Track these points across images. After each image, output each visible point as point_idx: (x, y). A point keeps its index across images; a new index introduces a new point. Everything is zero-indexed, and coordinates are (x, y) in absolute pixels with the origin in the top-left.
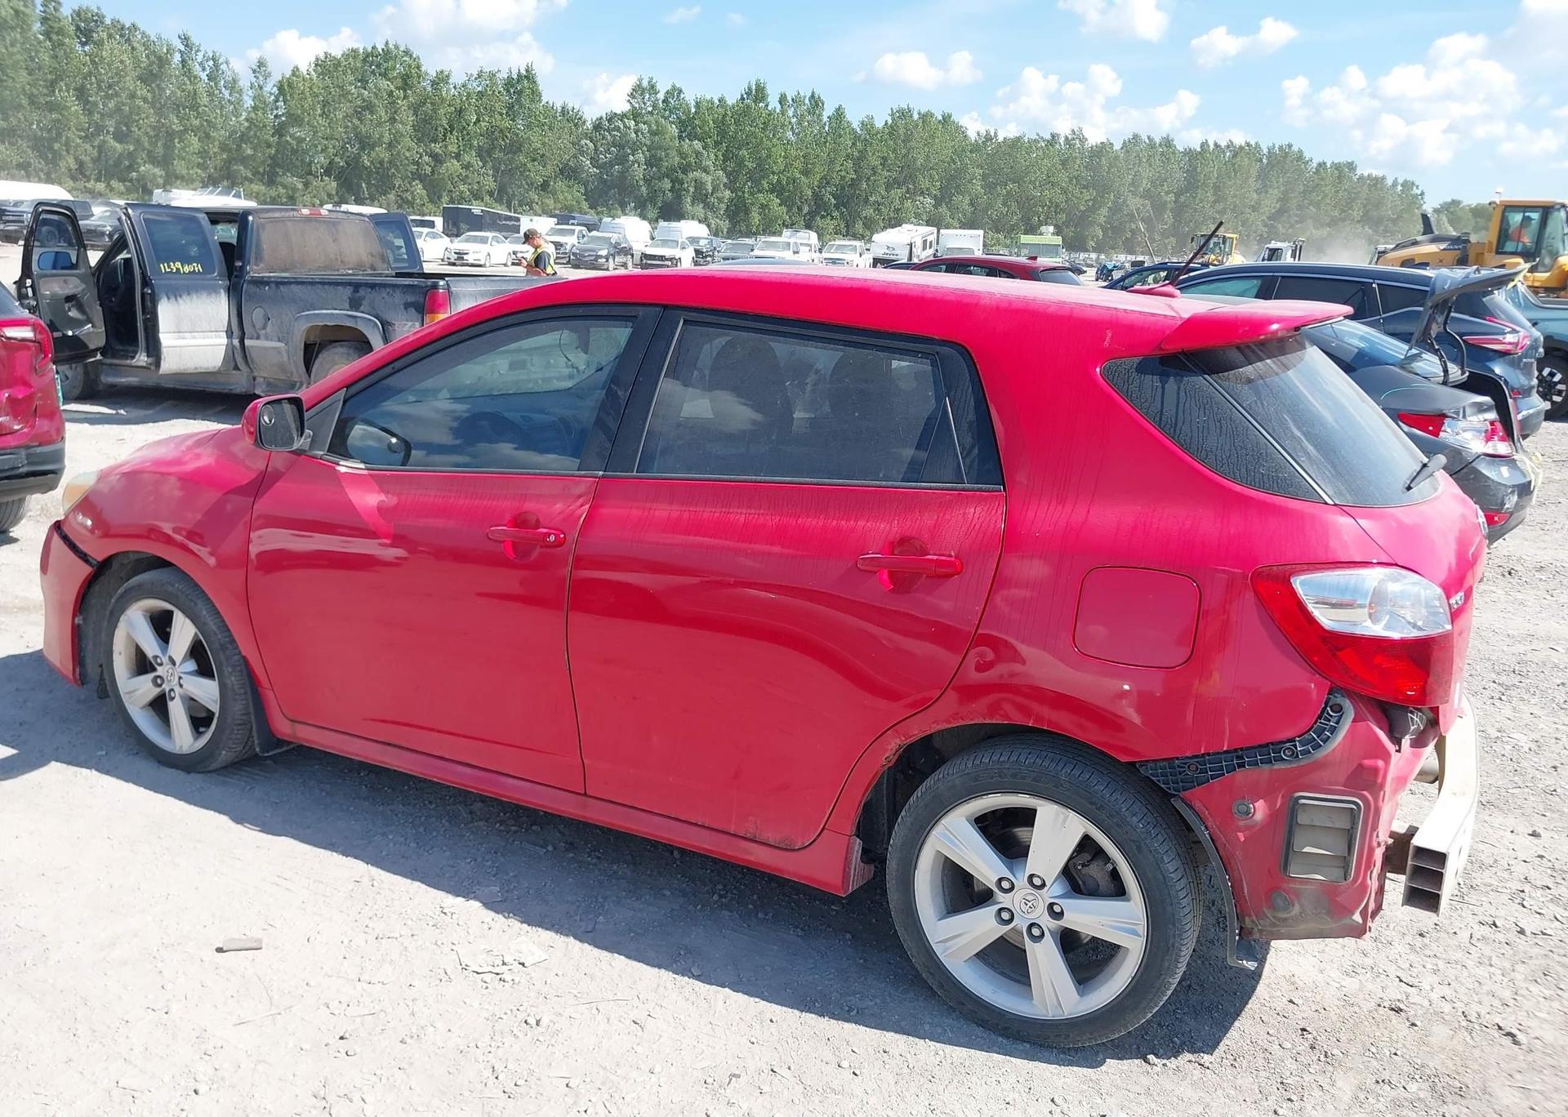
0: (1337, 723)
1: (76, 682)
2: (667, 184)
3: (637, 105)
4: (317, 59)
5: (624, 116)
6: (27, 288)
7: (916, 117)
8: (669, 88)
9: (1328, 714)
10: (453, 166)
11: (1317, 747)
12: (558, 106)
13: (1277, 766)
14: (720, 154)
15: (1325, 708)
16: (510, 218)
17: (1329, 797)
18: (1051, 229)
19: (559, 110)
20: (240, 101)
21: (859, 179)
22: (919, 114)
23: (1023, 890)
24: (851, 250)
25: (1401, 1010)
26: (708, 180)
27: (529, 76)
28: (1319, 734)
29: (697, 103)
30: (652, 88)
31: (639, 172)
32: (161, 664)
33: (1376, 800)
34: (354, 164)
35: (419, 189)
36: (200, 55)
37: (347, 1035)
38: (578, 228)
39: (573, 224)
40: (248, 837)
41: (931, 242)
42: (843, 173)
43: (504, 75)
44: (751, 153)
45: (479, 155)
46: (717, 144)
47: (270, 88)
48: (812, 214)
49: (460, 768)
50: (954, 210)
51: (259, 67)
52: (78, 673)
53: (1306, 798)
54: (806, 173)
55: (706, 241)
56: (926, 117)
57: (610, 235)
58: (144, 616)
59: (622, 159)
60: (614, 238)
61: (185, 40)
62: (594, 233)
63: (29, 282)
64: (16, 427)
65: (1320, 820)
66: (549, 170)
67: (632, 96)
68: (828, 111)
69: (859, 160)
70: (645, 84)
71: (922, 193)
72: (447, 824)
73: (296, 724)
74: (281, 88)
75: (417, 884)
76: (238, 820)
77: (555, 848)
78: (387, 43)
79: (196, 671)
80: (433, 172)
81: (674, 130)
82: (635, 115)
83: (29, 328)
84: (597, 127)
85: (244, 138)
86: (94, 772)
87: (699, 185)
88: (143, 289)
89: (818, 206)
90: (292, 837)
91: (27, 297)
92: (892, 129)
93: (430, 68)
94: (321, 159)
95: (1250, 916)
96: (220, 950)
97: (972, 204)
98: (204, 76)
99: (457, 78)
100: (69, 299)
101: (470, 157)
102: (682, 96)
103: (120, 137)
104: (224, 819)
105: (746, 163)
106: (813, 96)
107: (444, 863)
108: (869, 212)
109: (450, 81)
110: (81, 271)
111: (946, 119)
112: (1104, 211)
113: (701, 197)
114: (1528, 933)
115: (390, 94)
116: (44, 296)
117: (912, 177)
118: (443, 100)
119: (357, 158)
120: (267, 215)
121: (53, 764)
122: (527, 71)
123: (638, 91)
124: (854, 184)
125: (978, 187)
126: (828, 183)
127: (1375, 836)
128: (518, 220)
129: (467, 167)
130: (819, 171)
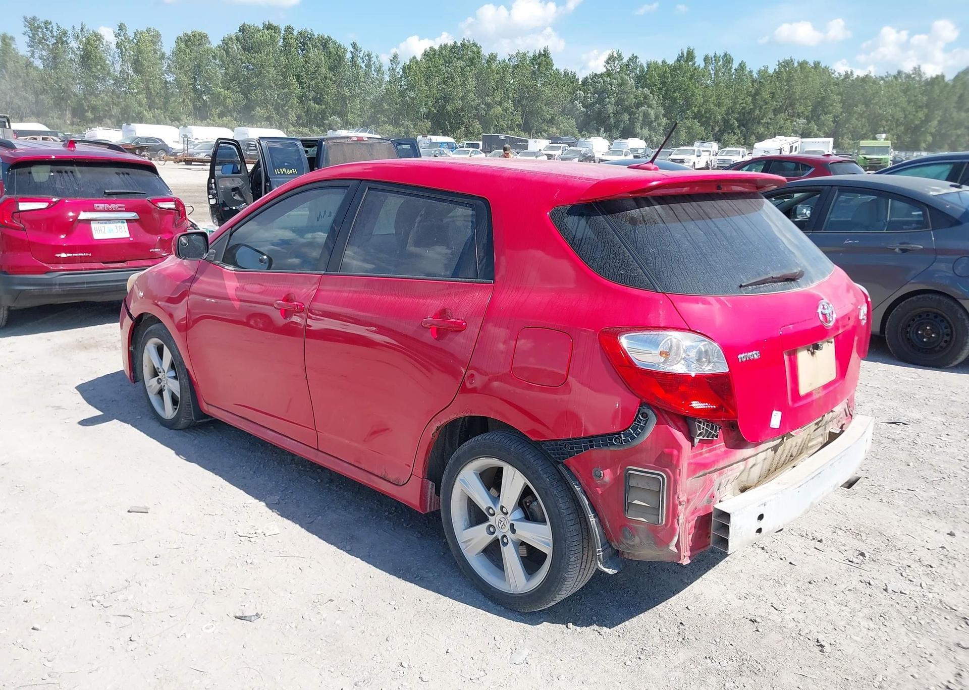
0: (645, 424)
1: (131, 380)
2: (626, 117)
3: (610, 69)
4: (425, 52)
5: (601, 75)
6: (212, 184)
7: (796, 64)
8: (630, 56)
9: (639, 418)
10: (498, 110)
11: (633, 438)
12: (562, 71)
13: (612, 448)
14: (661, 96)
15: (638, 415)
16: (522, 141)
17: (646, 470)
18: (884, 136)
19: (563, 73)
20: (382, 79)
21: (755, 107)
22: (798, 63)
23: (499, 516)
24: (736, 154)
25: (756, 621)
26: (652, 112)
27: (545, 54)
28: (635, 430)
29: (648, 65)
30: (620, 57)
31: (611, 109)
32: (160, 372)
33: (674, 473)
34: (442, 112)
35: (477, 125)
36: (362, 53)
37: (158, 556)
38: (563, 145)
39: (560, 143)
40: (180, 462)
41: (796, 147)
42: (744, 105)
43: (531, 55)
44: (681, 94)
45: (514, 104)
46: (660, 89)
47: (399, 70)
48: (722, 132)
49: (270, 432)
50: (820, 126)
51: (394, 58)
52: (132, 376)
53: (633, 469)
54: (719, 105)
55: (643, 150)
56: (803, 65)
57: (581, 149)
58: (154, 347)
59: (601, 101)
60: (583, 150)
61: (354, 45)
62: (572, 148)
63: (213, 181)
64: (164, 255)
65: (642, 484)
66: (556, 109)
67: (607, 62)
68: (735, 65)
69: (755, 95)
70: (615, 55)
71: (798, 115)
72: (276, 464)
73: (210, 406)
74: (404, 69)
75: (242, 491)
76: (178, 454)
77: (321, 481)
78: (464, 39)
79: (174, 377)
80: (486, 114)
81: (632, 82)
82: (609, 74)
83: (173, 203)
84: (585, 82)
85: (383, 99)
86: (130, 426)
87: (646, 115)
88: (265, 184)
89: (726, 126)
90: (198, 464)
91: (212, 188)
92: (778, 74)
93: (486, 52)
94: (424, 110)
95: (613, 541)
96: (129, 511)
97: (834, 122)
98: (363, 65)
99: (500, 58)
100: (234, 189)
101: (509, 104)
102: (638, 60)
103: (318, 101)
104: (173, 452)
105: (678, 101)
106: (725, 55)
107: (262, 482)
108: (761, 130)
109: (497, 59)
110: (242, 174)
111: (817, 65)
112: (935, 123)
113: (647, 123)
114: (890, 590)
115: (462, 69)
116: (220, 188)
117: (792, 105)
118: (493, 71)
119: (443, 107)
120: (333, 141)
121: (115, 420)
122: (544, 51)
123: (611, 59)
124: (751, 111)
125: (838, 108)
126: (733, 112)
127: (676, 497)
128: (527, 141)
129: (506, 110)
130: (728, 102)
